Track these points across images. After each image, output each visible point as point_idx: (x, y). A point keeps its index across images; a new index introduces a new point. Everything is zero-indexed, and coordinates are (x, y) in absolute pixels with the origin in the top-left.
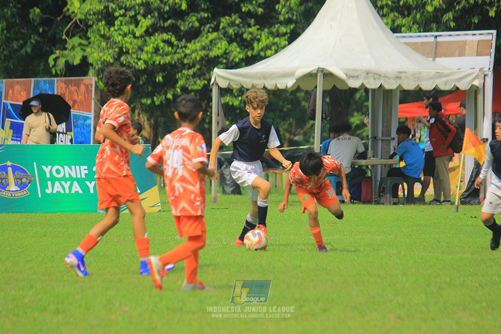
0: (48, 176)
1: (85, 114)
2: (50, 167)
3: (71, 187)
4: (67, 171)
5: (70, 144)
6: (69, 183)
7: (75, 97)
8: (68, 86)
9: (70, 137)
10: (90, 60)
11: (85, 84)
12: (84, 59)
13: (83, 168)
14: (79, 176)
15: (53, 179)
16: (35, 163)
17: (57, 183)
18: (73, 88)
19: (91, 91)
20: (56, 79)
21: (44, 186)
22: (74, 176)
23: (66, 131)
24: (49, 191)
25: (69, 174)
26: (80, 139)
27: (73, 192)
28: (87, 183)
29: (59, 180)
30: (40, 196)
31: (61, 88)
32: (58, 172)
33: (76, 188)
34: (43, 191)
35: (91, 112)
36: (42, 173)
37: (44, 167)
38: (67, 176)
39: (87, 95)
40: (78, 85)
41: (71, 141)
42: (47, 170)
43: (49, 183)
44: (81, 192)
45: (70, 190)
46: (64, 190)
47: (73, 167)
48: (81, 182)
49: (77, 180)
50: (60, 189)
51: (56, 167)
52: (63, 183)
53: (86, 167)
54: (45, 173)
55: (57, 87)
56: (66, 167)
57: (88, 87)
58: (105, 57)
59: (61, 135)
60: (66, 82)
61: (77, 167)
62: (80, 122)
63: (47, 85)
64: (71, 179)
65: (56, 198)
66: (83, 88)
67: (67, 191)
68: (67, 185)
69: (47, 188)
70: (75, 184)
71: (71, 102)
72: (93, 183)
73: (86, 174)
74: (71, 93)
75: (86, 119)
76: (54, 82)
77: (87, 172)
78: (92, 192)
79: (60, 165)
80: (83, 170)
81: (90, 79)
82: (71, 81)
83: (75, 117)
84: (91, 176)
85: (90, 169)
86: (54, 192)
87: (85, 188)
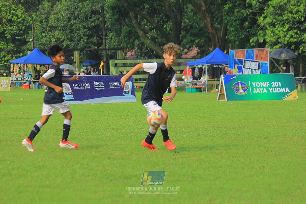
0: (254, 86)
1: (266, 62)
2: (255, 83)
3: (263, 90)
5: (260, 74)
6: (262, 89)
7: (262, 56)
8: (259, 52)
9: (260, 71)
10: (267, 41)
11: (265, 51)
12: (265, 40)
13: (267, 83)
15: (256, 88)
16: (249, 81)
17: (258, 89)
18: (261, 52)
19: (268, 53)
20: (254, 49)
21: (253, 90)
22: (264, 86)
23: (259, 69)
24: (255, 92)
25: (262, 85)
26: (264, 72)
27: (264, 92)
28: (269, 89)
29: (259, 88)
30: (251, 94)
31: (256, 53)
32: (258, 84)
33: (265, 91)
34: (252, 92)
35: (268, 61)
36: (252, 85)
37: (253, 83)
38: (262, 86)
39: (266, 55)
40: (263, 51)
41: (260, 72)
42: (254, 84)
43: (255, 89)
44: (267, 92)
45: (263, 91)
46: (260, 92)
47: (264, 83)
48: (267, 88)
49: (265, 87)
50: (259, 91)
51: (257, 83)
52: (260, 89)
53: (269, 83)
54: (253, 85)
55: (255, 52)
56: (261, 83)
57: (267, 52)
58: (273, 40)
59: (256, 70)
60: (258, 50)
62: (264, 65)
63: (251, 52)
65: (258, 95)
66: (265, 52)
67: (262, 92)
68: (261, 90)
69: (254, 91)
70: (265, 89)
71: (260, 58)
72: (272, 89)
73: (269, 85)
74: (260, 54)
75: (266, 64)
76: (253, 50)
77: (269, 84)
78: (271, 92)
79: (259, 82)
80: (268, 84)
81: (268, 49)
82: (260, 50)
83: (262, 63)
84: (270, 86)
85: (270, 83)
86: (257, 92)
87: (268, 91)
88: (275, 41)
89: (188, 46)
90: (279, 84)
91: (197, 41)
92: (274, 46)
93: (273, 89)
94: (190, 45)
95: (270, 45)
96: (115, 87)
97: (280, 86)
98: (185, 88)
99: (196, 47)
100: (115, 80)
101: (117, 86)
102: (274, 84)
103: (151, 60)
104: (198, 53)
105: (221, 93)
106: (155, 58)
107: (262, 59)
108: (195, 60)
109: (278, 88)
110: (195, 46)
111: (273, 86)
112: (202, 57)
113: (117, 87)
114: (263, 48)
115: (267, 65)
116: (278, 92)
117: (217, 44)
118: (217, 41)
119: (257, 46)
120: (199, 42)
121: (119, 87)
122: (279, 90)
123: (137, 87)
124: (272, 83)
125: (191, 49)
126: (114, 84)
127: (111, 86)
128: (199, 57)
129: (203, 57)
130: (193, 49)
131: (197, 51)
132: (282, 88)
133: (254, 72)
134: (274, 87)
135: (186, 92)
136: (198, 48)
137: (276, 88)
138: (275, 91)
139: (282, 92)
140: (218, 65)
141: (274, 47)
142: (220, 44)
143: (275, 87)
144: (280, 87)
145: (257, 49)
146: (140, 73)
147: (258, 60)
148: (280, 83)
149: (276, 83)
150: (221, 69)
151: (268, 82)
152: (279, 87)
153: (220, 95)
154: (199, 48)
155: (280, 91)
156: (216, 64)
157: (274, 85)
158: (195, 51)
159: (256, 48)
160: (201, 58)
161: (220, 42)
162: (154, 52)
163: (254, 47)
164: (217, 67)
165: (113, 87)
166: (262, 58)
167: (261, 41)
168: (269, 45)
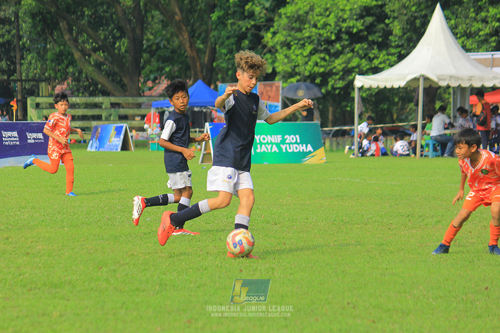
0: (258, 141)
1: (276, 104)
2: (259, 136)
3: (271, 148)
4: (269, 138)
6: (270, 146)
7: (270, 94)
8: (265, 87)
10: (278, 70)
11: (275, 86)
12: (274, 69)
14: (276, 142)
15: (261, 144)
17: (263, 146)
18: (269, 88)
19: (279, 90)
21: (255, 148)
22: (273, 141)
24: (258, 151)
27: (273, 151)
28: (281, 145)
29: (265, 144)
32: (264, 139)
33: (275, 149)
34: (255, 151)
35: (279, 102)
38: (269, 141)
39: (277, 92)
40: (271, 86)
42: (257, 138)
43: (259, 146)
44: (277, 151)
45: (271, 150)
47: (273, 136)
48: (278, 145)
49: (275, 143)
50: (265, 150)
51: (262, 136)
52: (267, 145)
53: (280, 136)
55: (259, 89)
56: (269, 136)
57: (277, 88)
58: (287, 69)
60: (265, 85)
61: (275, 136)
62: (273, 109)
64: (272, 143)
65: (263, 155)
66: (274, 88)
67: (269, 151)
68: (269, 147)
69: (258, 149)
70: (274, 146)
71: (267, 97)
72: (285, 145)
73: (280, 141)
74: (267, 91)
75: (276, 107)
77: (281, 139)
78: (284, 151)
79: (265, 135)
80: (279, 138)
81: (279, 83)
82: (267, 84)
83: (270, 106)
84: (283, 141)
85: (283, 137)
86: (262, 151)
87: (280, 149)
88: (290, 70)
89: (152, 77)
90: (296, 138)
91: (167, 69)
93: (288, 146)
94: (156, 75)
95: (282, 76)
96: (37, 141)
97: (299, 141)
98: (149, 144)
99: (167, 78)
100: (36, 129)
101: (40, 139)
102: (290, 138)
103: (94, 98)
105: (205, 152)
106: (100, 95)
107: (270, 99)
108: (164, 99)
109: (295, 145)
110: (164, 76)
111: (288, 141)
113: (40, 141)
114: (272, 81)
115: (277, 109)
116: (295, 151)
117: (199, 73)
118: (199, 68)
120: (170, 70)
121: (43, 141)
122: (296, 148)
123: (71, 140)
124: (286, 137)
125: (157, 81)
126: (34, 135)
127: (30, 139)
130: (161, 82)
132: (301, 145)
134: (289, 144)
135: (150, 149)
137: (291, 145)
138: (290, 149)
139: (301, 151)
140: (201, 107)
141: (289, 80)
142: (204, 74)
143: (291, 143)
144: (298, 144)
145: (263, 83)
146: (76, 118)
148: (297, 136)
149: (292, 136)
150: (205, 113)
151: (280, 134)
152: (296, 143)
153: (204, 154)
155: (298, 150)
156: (197, 106)
157: (290, 140)
159: (261, 81)
161: (204, 71)
162: (98, 85)
164: (199, 111)
165: (33, 141)
166: (269, 97)
167: (269, 70)
168: (280, 77)
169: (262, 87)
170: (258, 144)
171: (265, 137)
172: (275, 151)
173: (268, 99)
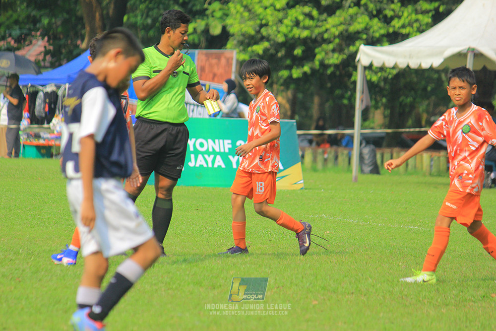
0: (192, 149)
2: (194, 140)
3: (213, 161)
4: (210, 144)
5: (208, 117)
6: (212, 156)
7: (216, 70)
8: (208, 59)
10: (232, 30)
11: (225, 58)
12: (225, 29)
13: (226, 142)
14: (222, 150)
15: (196, 153)
17: (200, 157)
18: (214, 61)
19: (232, 65)
20: (196, 51)
22: (217, 150)
24: (192, 164)
25: (213, 148)
27: (216, 166)
28: (231, 157)
29: (203, 153)
31: (202, 61)
32: (202, 145)
33: (219, 162)
38: (211, 150)
39: (227, 68)
40: (218, 57)
42: (191, 143)
43: (192, 156)
44: (223, 166)
45: (213, 164)
46: (207, 164)
47: (217, 141)
48: (224, 156)
49: (220, 153)
50: (203, 163)
51: (199, 141)
52: (206, 156)
53: (229, 141)
55: (198, 59)
56: (210, 141)
57: (229, 61)
59: (200, 108)
60: (207, 55)
61: (221, 141)
64: (214, 153)
65: (199, 172)
66: (223, 61)
67: (210, 165)
68: (210, 159)
69: (190, 161)
70: (218, 158)
71: (211, 76)
73: (229, 149)
74: (211, 66)
76: (194, 54)
77: (230, 146)
78: (235, 166)
79: (204, 138)
80: (227, 145)
81: (232, 52)
82: (212, 54)
85: (233, 143)
86: (197, 165)
87: (228, 163)
88: (253, 32)
91: (45, 21)
92: (248, 47)
95: (238, 41)
99: (43, 36)
104: (46, 52)
107: (216, 79)
110: (39, 33)
112: (57, 64)
114: (220, 48)
117: (99, 31)
118: (98, 22)
119: (203, 44)
120: (50, 24)
124: (238, 143)
128: (47, 64)
129: (60, 65)
130: (34, 41)
131: (45, 47)
133: (193, 111)
136: (46, 38)
141: (250, 49)
145: (205, 51)
147: (206, 80)
151: (228, 139)
154: (48, 41)
158: (40, 46)
159: (201, 48)
160: (53, 66)
161: (108, 28)
163: (195, 46)
166: (215, 75)
167: (216, 31)
168: (235, 42)
169: (203, 57)
170: (192, 152)
171: (204, 141)
172: (219, 166)
173: (213, 79)
